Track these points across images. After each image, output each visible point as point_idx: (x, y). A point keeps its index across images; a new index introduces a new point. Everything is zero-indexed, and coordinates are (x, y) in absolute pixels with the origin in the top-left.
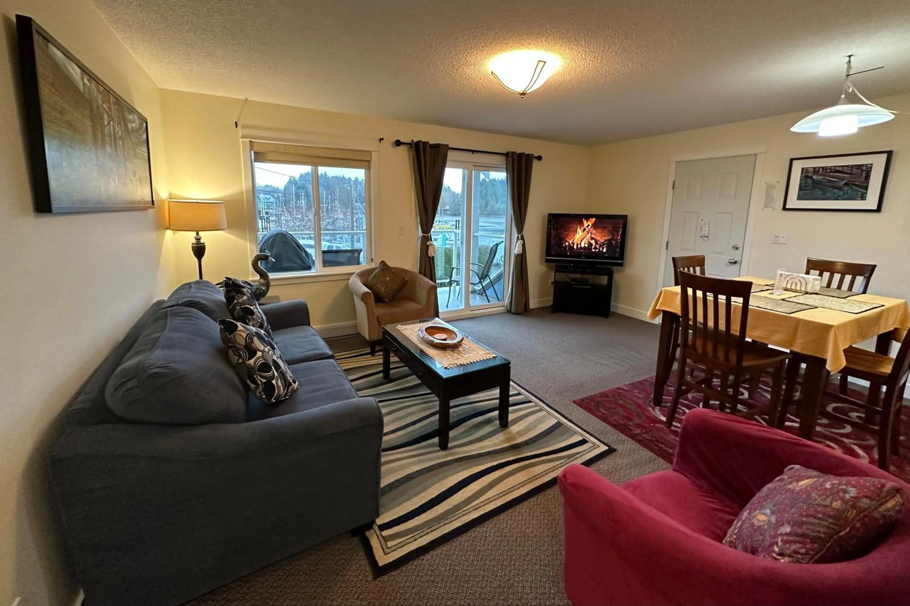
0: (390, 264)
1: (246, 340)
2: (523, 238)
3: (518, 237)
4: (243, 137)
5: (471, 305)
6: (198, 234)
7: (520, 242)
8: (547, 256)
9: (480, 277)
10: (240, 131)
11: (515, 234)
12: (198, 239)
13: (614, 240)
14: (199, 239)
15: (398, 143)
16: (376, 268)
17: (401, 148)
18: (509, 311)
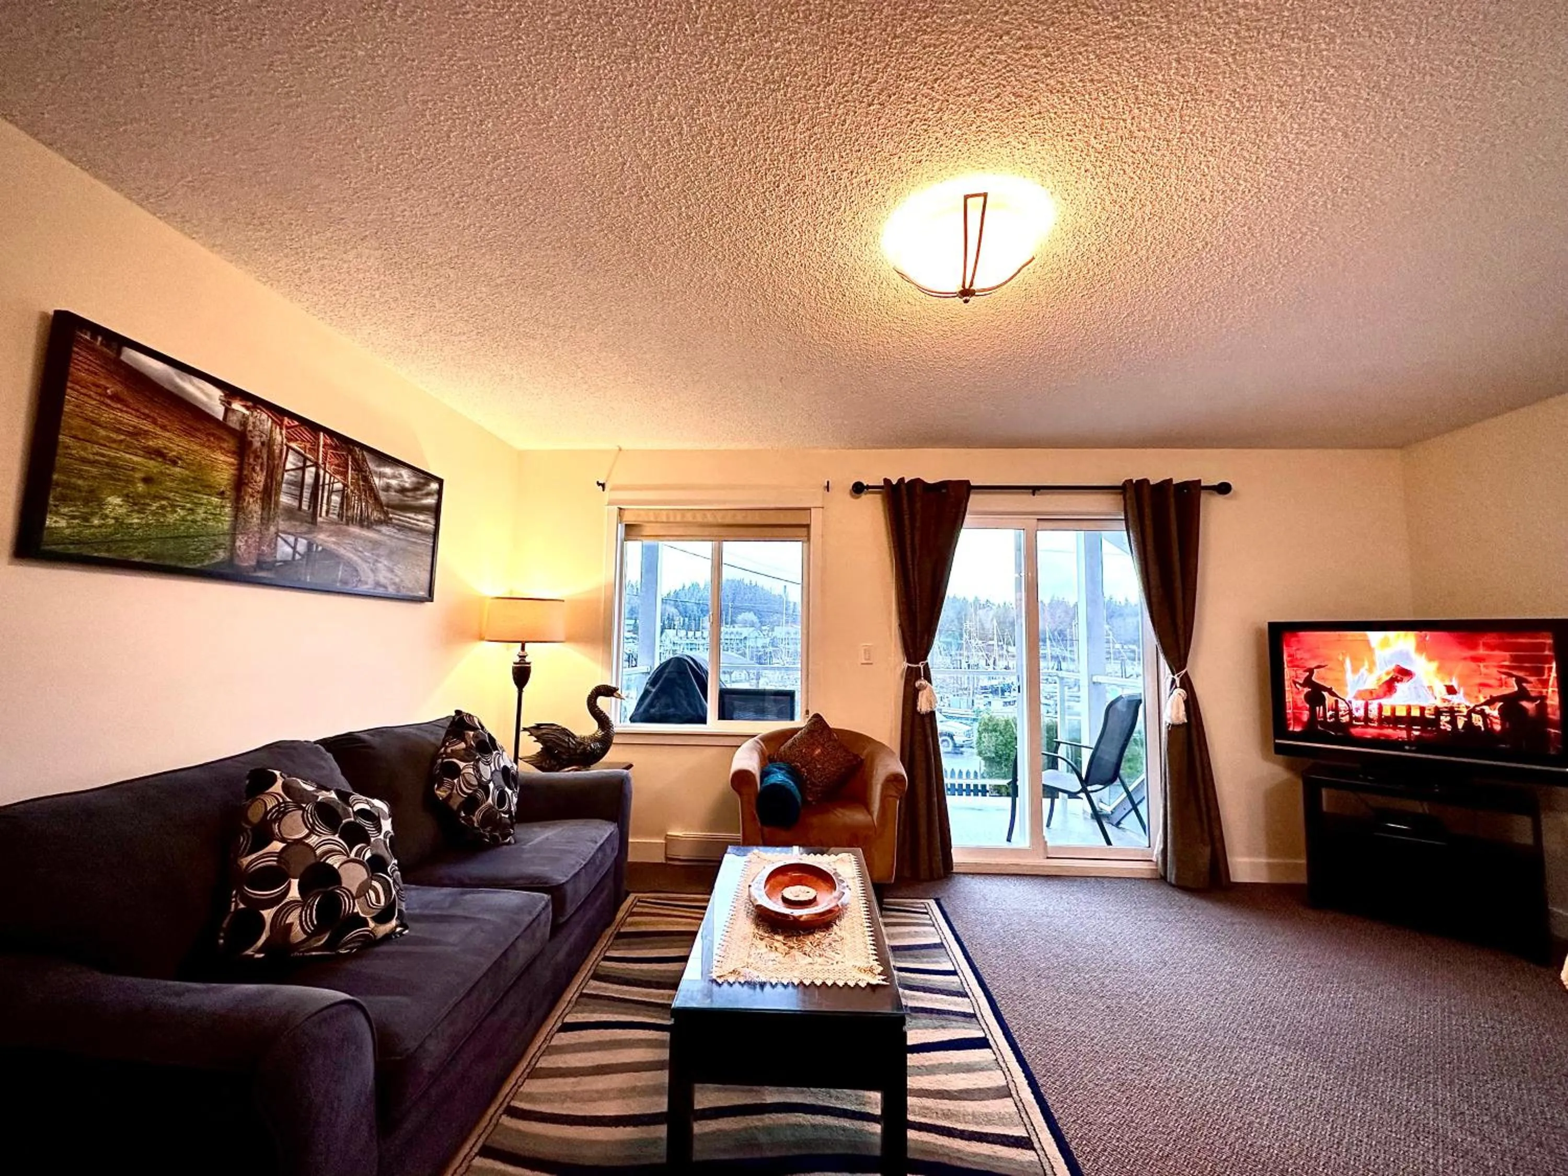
0: (833, 723)
1: (266, 813)
2: (1186, 684)
3: (1173, 681)
4: (610, 504)
5: (1049, 844)
6: (523, 649)
7: (1180, 693)
8: (1277, 736)
9: (1084, 776)
10: (607, 495)
11: (1167, 675)
12: (523, 657)
13: (1531, 699)
14: (525, 657)
15: (859, 489)
16: (801, 729)
17: (865, 498)
18: (1162, 879)
